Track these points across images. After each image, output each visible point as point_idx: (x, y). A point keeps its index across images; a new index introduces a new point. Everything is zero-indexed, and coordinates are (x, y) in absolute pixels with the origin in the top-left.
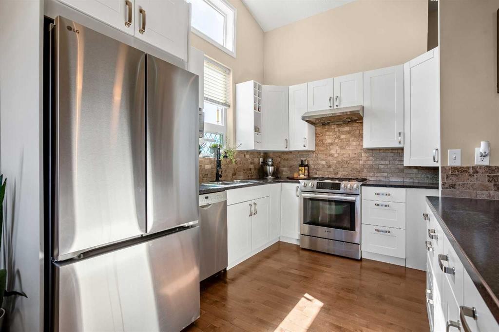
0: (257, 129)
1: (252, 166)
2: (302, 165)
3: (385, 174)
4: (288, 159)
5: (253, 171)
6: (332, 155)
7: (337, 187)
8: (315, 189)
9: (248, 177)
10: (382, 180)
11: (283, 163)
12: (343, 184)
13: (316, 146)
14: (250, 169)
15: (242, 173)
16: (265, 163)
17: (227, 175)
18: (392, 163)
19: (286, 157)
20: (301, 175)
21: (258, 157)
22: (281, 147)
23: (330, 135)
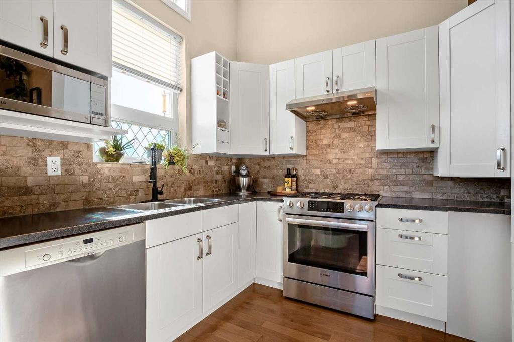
0: (221, 124)
1: (219, 177)
2: (289, 175)
3: (406, 188)
4: (269, 167)
5: (219, 183)
6: (330, 162)
7: (339, 207)
8: (306, 211)
9: (213, 191)
10: (401, 196)
11: (262, 173)
12: (348, 203)
13: (307, 148)
14: (216, 181)
15: (202, 187)
16: (238, 173)
17: (175, 190)
18: (416, 173)
19: (267, 164)
20: (286, 189)
21: (228, 165)
22: (259, 151)
23: (327, 134)
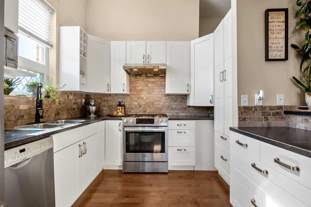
1: (75, 106)
2: (120, 105)
3: (176, 111)
4: (107, 100)
5: (76, 110)
6: (142, 98)
7: (151, 121)
8: (135, 124)
9: (72, 116)
10: (174, 115)
11: (103, 103)
12: (156, 119)
13: (130, 91)
14: (74, 109)
15: (65, 113)
16: (87, 103)
17: (49, 116)
18: (180, 104)
19: (106, 98)
20: (119, 113)
21: (80, 98)
22: (104, 91)
23: (140, 83)
